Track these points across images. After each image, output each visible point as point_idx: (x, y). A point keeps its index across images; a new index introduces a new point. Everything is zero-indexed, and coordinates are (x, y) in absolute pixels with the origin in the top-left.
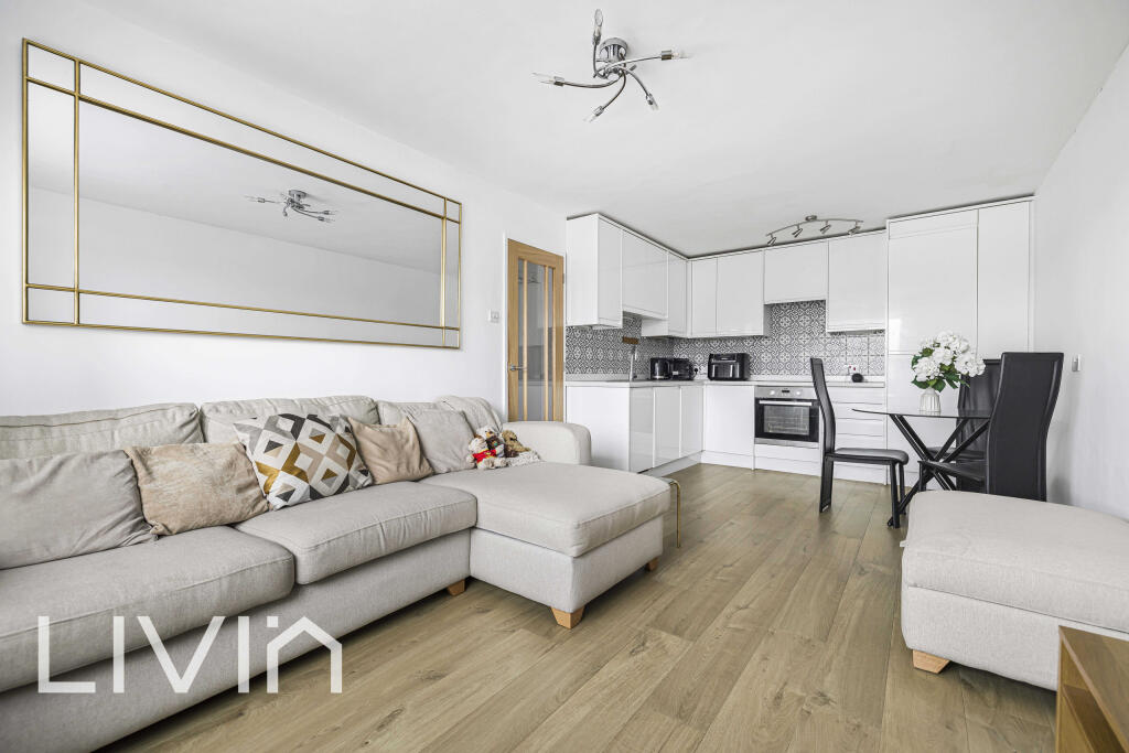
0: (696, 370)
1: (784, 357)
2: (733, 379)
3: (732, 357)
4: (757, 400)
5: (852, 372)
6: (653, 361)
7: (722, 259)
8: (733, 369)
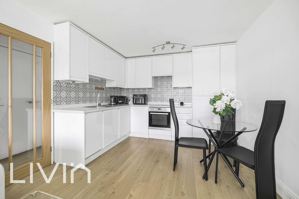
0: (129, 100)
1: (159, 96)
2: (141, 104)
3: (141, 95)
4: (149, 112)
5: (180, 101)
6: (111, 97)
7: (138, 59)
8: (141, 100)
